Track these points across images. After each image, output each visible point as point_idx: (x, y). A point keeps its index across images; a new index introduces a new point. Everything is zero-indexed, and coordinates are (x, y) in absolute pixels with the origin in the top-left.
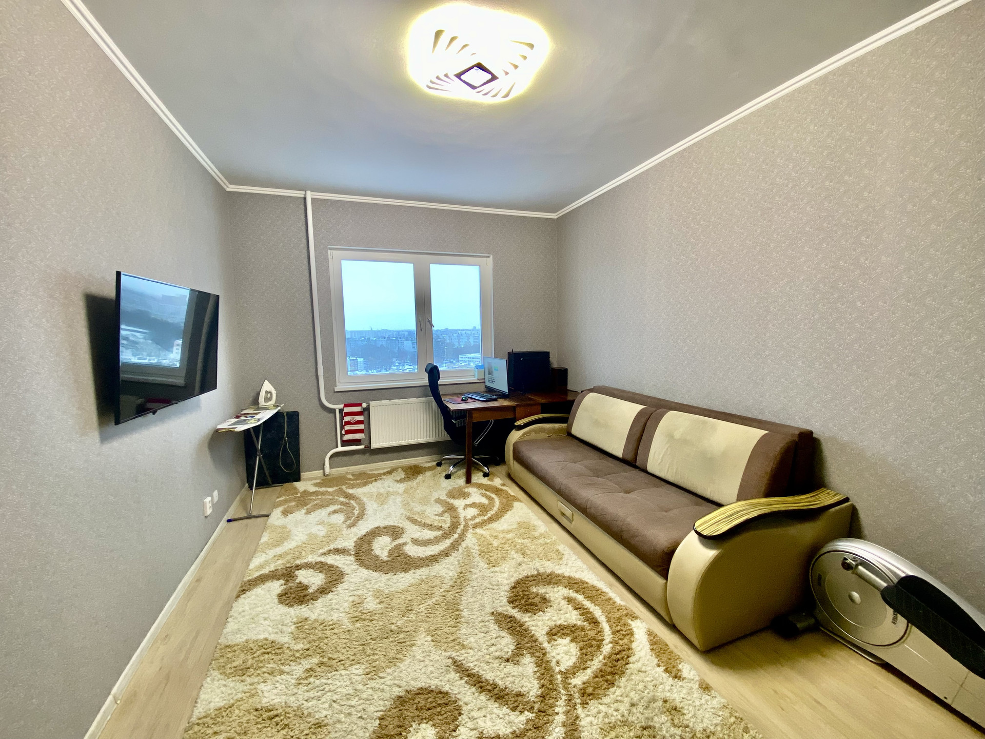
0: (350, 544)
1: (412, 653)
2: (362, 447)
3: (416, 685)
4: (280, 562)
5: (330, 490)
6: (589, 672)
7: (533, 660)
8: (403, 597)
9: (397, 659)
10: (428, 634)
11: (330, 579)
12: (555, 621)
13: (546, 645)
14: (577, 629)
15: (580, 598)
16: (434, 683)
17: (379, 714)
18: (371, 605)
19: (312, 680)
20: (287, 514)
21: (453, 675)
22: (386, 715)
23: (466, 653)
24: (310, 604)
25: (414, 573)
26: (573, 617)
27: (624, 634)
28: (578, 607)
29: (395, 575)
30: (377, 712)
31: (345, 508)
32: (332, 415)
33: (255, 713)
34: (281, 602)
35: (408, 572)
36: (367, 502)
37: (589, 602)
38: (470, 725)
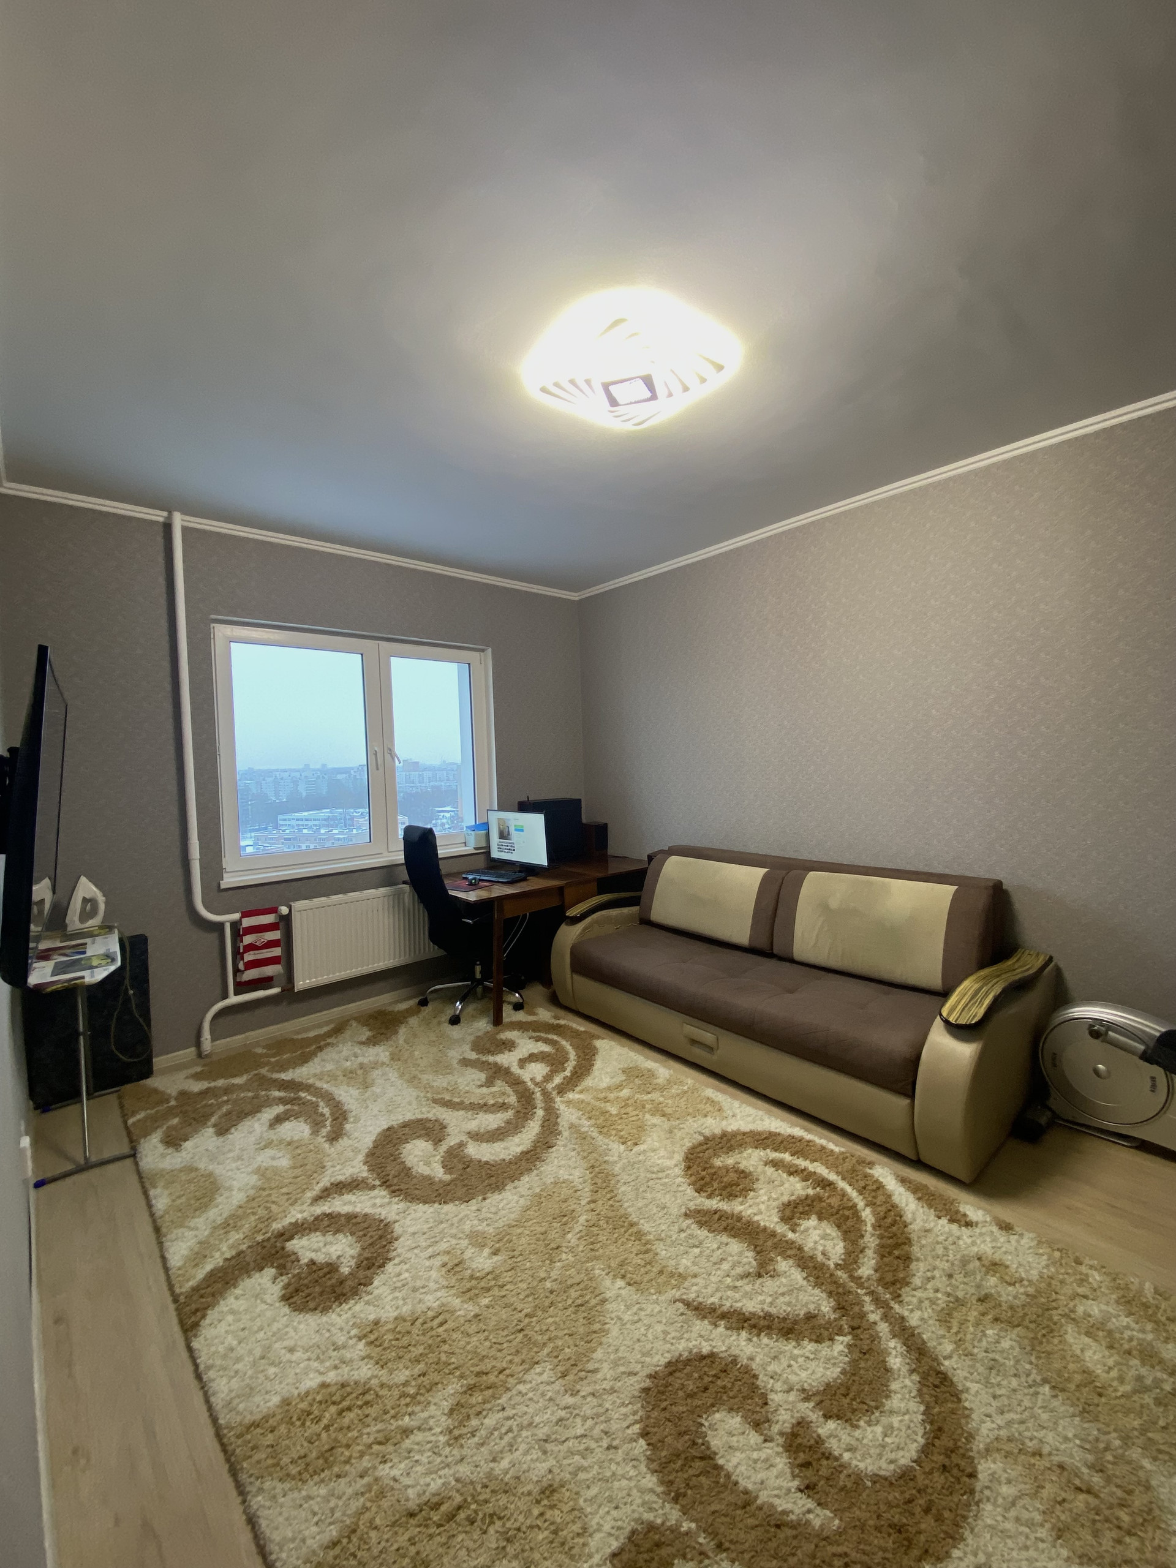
0: (357, 1168)
1: (613, 1315)
2: (275, 990)
3: (659, 1360)
4: (235, 1236)
5: (237, 1081)
6: (870, 1253)
7: (791, 1262)
8: (527, 1232)
9: (595, 1332)
10: (615, 1276)
11: (368, 1240)
12: (777, 1199)
13: (790, 1235)
14: (813, 1201)
15: (787, 1157)
16: (682, 1347)
17: (636, 1428)
18: (482, 1261)
19: (474, 1422)
20: (178, 1142)
21: (701, 1326)
22: (647, 1426)
23: (693, 1285)
24: (364, 1294)
25: (515, 1188)
26: (796, 1188)
27: (874, 1191)
28: (793, 1171)
29: (484, 1199)
30: (628, 1427)
31: (296, 1108)
32: (214, 937)
33: (412, 1521)
34: (299, 1309)
35: (503, 1189)
36: (334, 1089)
37: (801, 1159)
38: (778, 1386)
